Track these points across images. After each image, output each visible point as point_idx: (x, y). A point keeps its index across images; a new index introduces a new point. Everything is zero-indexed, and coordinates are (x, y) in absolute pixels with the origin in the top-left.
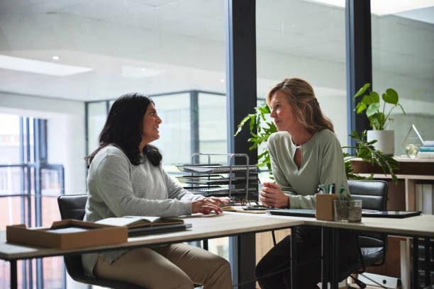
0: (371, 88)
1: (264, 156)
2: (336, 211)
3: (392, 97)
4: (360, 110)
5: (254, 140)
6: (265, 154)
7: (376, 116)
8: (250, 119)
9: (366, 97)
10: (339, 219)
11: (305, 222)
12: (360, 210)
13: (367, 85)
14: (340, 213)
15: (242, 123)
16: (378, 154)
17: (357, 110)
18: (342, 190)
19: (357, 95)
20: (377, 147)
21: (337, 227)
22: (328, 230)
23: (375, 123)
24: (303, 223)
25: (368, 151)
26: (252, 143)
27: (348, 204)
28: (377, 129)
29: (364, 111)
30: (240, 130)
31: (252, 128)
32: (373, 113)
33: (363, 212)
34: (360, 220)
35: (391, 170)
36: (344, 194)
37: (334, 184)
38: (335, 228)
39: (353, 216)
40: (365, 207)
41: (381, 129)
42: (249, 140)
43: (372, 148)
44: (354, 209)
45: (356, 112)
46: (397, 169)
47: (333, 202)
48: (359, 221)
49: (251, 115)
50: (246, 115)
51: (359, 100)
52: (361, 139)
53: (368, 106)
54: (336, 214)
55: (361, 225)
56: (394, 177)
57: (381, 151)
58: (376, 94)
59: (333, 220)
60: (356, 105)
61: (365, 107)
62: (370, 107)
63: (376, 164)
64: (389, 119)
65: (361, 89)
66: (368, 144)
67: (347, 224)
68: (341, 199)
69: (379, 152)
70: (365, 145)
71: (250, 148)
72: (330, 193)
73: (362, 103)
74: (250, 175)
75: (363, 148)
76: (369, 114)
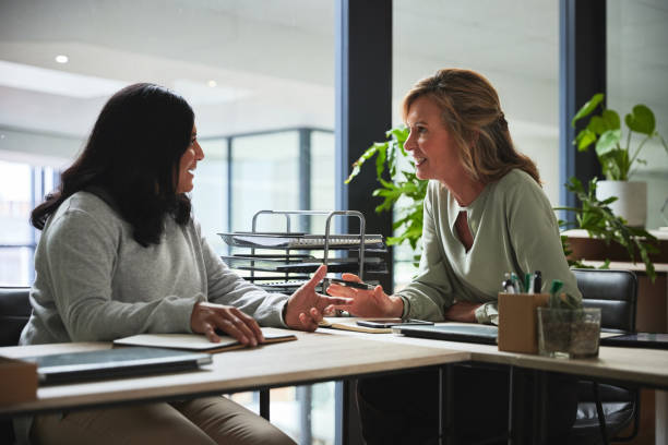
0: (604, 102)
1: (404, 224)
2: (541, 332)
3: (643, 121)
4: (585, 143)
5: (386, 194)
6: (406, 220)
7: (614, 154)
8: (377, 153)
9: (595, 121)
10: (551, 350)
11: (473, 354)
12: (596, 331)
13: (597, 98)
14: (550, 336)
15: (362, 160)
16: (619, 223)
17: (578, 142)
18: (557, 286)
19: (579, 115)
20: (616, 209)
21: (544, 368)
22: (526, 374)
23: (612, 169)
24: (469, 358)
25: (601, 217)
26: (381, 199)
27: (570, 317)
28: (615, 178)
29: (592, 147)
30: (356, 171)
31: (380, 170)
32: (608, 149)
33: (603, 335)
34: (597, 354)
35: (644, 254)
36: (562, 294)
37: (539, 273)
38: (540, 371)
39: (580, 345)
40: (606, 325)
41: (622, 178)
42: (376, 193)
43: (608, 210)
44: (582, 327)
45: (576, 147)
46: (656, 251)
47: (536, 313)
48: (594, 356)
49: (378, 145)
50: (371, 145)
51: (582, 125)
52: (587, 194)
53: (598, 137)
54: (542, 339)
55: (600, 365)
56: (650, 268)
57: (624, 218)
58: (613, 114)
59: (536, 353)
60: (577, 133)
61: (594, 137)
62: (603, 138)
63: (614, 241)
64: (639, 161)
65: (587, 105)
66: (601, 203)
67: (568, 362)
68: (554, 306)
69: (620, 219)
70: (595, 205)
71: (378, 209)
72: (531, 291)
73: (588, 131)
74: (367, 255)
75: (592, 210)
76: (601, 150)
